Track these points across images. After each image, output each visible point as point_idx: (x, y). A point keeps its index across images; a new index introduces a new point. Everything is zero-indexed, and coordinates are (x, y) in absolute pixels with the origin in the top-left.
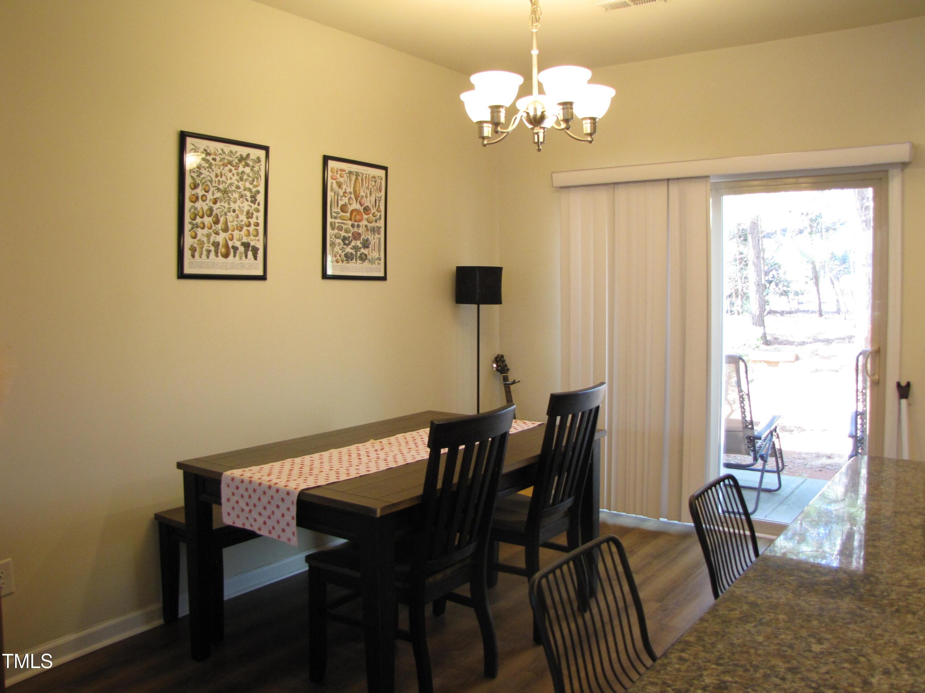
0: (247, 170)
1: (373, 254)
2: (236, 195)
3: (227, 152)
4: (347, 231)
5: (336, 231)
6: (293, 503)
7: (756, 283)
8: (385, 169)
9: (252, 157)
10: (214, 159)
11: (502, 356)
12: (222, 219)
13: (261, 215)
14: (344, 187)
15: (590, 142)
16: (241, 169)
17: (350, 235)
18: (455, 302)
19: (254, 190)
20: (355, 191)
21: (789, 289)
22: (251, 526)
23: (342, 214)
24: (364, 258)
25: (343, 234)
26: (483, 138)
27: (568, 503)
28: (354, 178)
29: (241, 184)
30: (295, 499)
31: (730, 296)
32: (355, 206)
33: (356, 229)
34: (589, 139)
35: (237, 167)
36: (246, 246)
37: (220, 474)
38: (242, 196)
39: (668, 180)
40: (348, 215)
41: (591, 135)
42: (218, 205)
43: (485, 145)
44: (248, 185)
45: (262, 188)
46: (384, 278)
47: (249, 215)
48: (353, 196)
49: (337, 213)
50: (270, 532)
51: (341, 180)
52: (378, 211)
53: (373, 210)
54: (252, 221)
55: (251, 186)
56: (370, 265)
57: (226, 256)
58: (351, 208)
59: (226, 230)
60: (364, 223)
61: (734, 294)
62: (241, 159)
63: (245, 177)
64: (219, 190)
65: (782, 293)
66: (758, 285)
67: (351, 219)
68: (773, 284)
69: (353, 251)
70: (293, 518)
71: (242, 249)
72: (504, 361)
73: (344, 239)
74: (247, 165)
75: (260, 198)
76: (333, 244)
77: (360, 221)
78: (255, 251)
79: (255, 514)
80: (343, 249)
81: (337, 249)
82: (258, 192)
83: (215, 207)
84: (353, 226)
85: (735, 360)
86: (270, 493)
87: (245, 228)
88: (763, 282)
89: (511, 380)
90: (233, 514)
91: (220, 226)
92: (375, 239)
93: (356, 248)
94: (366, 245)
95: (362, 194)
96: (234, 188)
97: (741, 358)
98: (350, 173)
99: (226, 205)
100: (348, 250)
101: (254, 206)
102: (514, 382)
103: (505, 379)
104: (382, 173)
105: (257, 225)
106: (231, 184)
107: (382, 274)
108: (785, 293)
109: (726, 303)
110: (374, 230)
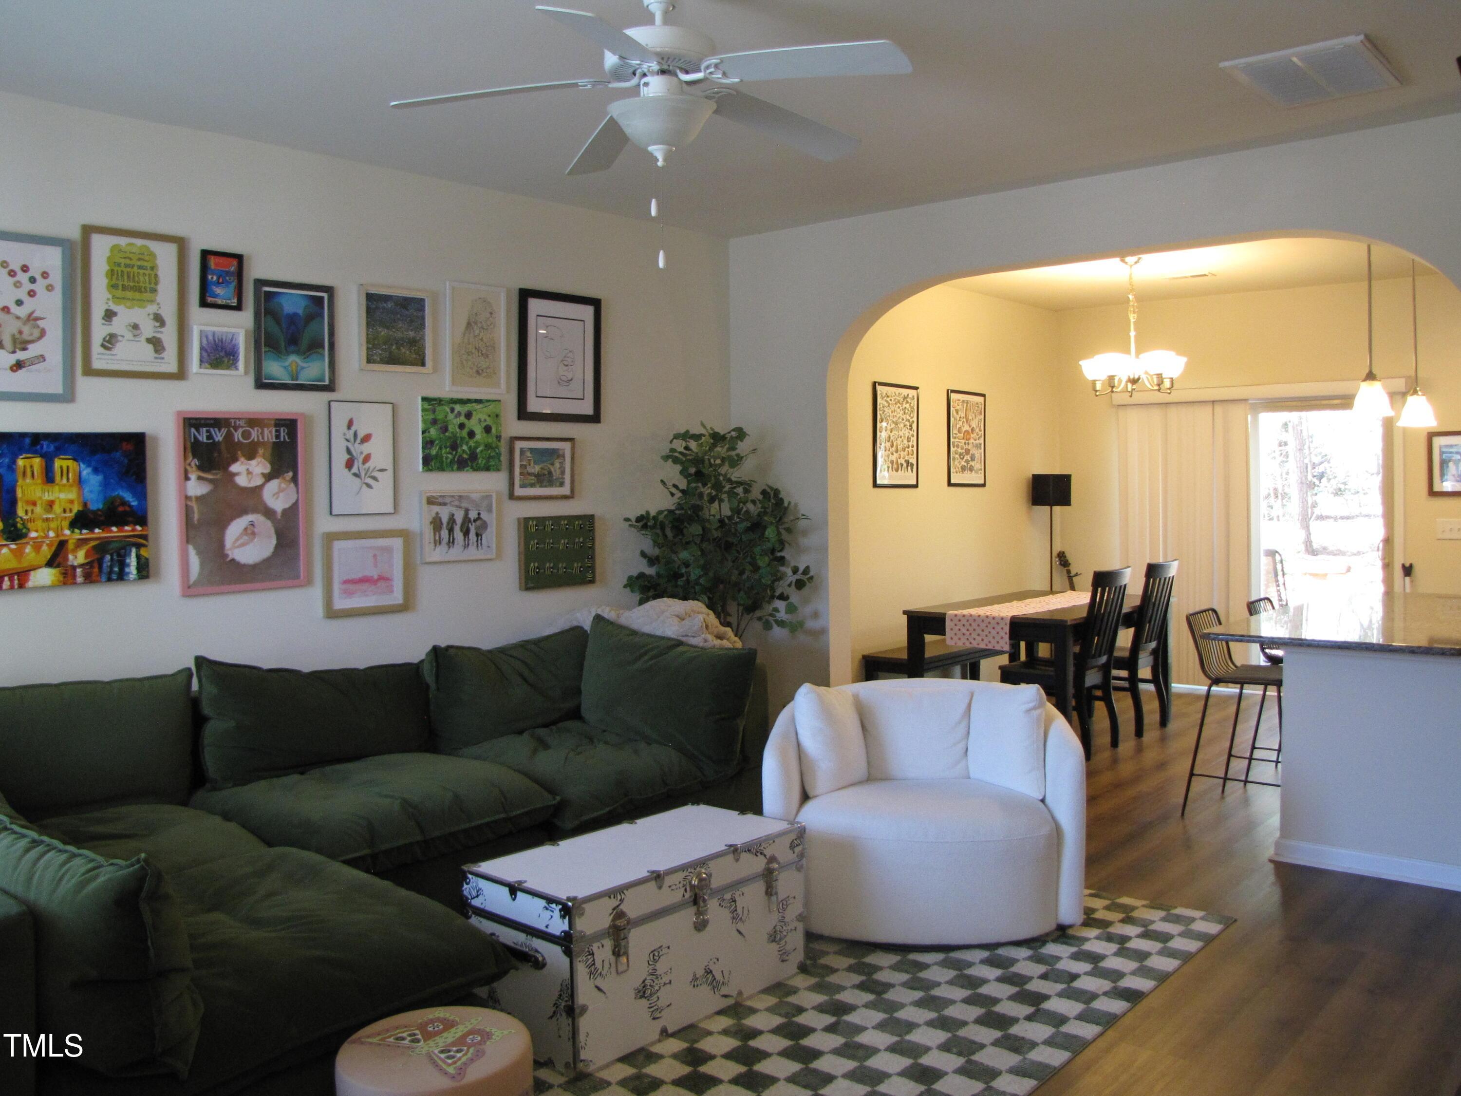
0: (907, 406)
1: (977, 465)
2: (902, 425)
3: (897, 393)
4: (962, 449)
5: (956, 448)
6: (1006, 624)
7: (1299, 481)
8: (984, 395)
9: (910, 396)
10: (891, 400)
11: (1064, 552)
12: (895, 444)
13: (915, 438)
14: (960, 413)
15: (1170, 393)
16: (904, 406)
17: (964, 451)
18: (1031, 503)
19: (911, 420)
20: (966, 416)
21: (1347, 487)
22: (971, 643)
23: (959, 435)
24: (971, 469)
25: (960, 450)
26: (1096, 391)
27: (1153, 645)
28: (965, 405)
29: (904, 417)
30: (1008, 622)
31: (1268, 496)
32: (966, 428)
33: (967, 447)
34: (1169, 391)
35: (902, 404)
36: (907, 462)
37: (945, 614)
38: (905, 426)
39: (1213, 402)
40: (962, 435)
41: (1169, 389)
42: (893, 432)
43: (1097, 396)
44: (908, 418)
45: (915, 419)
46: (984, 485)
47: (909, 440)
48: (965, 420)
49: (956, 434)
50: (987, 645)
51: (958, 408)
52: (981, 431)
53: (977, 430)
54: (910, 444)
55: (909, 418)
56: (976, 475)
57: (897, 470)
58: (964, 429)
59: (897, 451)
60: (972, 441)
61: (1272, 495)
62: (905, 398)
63: (907, 411)
64: (893, 422)
65: (1337, 493)
66: (1302, 483)
67: (963, 439)
68: (1324, 480)
69: (965, 464)
70: (1006, 634)
71: (905, 465)
72: (1065, 557)
73: (961, 454)
74: (907, 402)
75: (914, 426)
76: (954, 459)
77: (969, 439)
78: (912, 465)
79: (974, 635)
80: (960, 463)
81: (956, 462)
82: (913, 422)
83: (891, 435)
84: (965, 443)
85: (1272, 553)
86: (987, 621)
87: (907, 449)
88: (1310, 478)
89: (1073, 573)
90: (956, 638)
91: (894, 449)
92: (978, 453)
93: (967, 461)
94: (973, 459)
95: (970, 418)
96: (900, 420)
97: (1277, 552)
98: (963, 401)
99: (897, 433)
100: (963, 463)
101: (911, 432)
102: (1077, 575)
103: (1069, 572)
104: (981, 399)
105: (913, 446)
106: (899, 418)
107: (982, 482)
108: (1338, 492)
109: (1263, 504)
110: (978, 446)
